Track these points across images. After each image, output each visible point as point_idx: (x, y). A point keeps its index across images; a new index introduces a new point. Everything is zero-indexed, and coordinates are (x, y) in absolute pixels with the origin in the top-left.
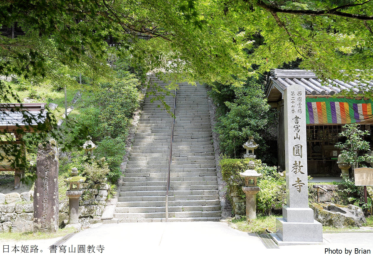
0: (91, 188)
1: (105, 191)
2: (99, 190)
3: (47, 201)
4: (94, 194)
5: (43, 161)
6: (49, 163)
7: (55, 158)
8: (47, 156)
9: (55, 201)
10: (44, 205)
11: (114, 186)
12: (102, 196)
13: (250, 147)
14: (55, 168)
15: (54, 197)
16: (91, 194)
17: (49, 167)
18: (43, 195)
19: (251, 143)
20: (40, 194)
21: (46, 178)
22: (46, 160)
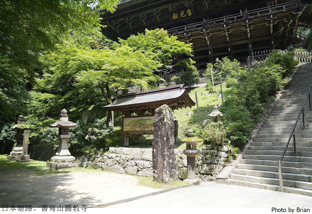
0: (212, 149)
1: (223, 152)
2: (218, 151)
3: (160, 156)
4: (214, 154)
5: (157, 122)
6: (161, 124)
7: (165, 120)
8: (159, 118)
9: (165, 157)
10: (159, 160)
11: (236, 149)
12: (220, 157)
14: (164, 128)
15: (165, 154)
16: (212, 154)
17: (160, 127)
18: (158, 151)
20: (156, 150)
21: (159, 136)
22: (158, 121)
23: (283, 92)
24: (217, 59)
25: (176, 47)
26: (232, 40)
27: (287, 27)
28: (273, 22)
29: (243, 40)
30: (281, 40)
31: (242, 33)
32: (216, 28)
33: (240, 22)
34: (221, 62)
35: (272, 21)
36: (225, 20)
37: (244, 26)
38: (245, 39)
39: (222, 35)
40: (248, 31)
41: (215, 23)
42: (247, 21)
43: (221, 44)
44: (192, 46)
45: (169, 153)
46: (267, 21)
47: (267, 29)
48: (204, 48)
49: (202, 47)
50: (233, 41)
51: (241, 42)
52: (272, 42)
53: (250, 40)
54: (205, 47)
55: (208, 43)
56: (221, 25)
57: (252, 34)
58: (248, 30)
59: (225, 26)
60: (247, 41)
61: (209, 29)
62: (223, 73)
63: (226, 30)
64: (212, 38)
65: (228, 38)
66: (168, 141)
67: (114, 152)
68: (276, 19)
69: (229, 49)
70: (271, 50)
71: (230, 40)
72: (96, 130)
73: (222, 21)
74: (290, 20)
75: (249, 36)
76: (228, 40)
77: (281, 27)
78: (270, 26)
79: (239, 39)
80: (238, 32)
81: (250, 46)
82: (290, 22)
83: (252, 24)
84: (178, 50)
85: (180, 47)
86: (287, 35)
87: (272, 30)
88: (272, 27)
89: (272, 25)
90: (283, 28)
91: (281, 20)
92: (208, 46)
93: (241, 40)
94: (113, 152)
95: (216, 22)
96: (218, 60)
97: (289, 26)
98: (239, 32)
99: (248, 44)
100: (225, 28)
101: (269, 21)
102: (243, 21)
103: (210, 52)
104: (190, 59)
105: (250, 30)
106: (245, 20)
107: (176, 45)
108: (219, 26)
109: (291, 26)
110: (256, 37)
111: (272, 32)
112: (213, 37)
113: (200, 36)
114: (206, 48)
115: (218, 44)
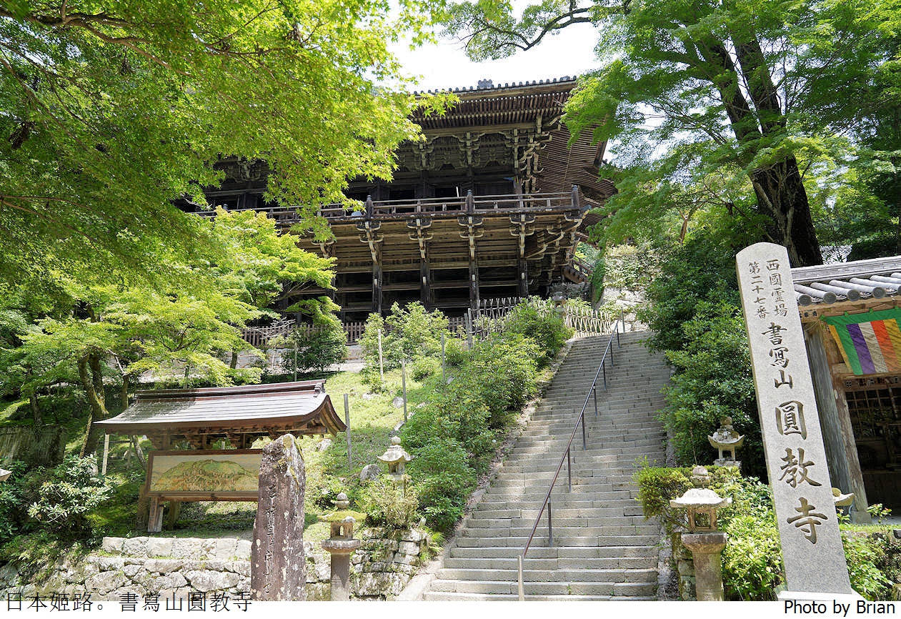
0: (386, 536)
1: (410, 543)
2: (399, 541)
3: (272, 557)
4: (390, 549)
5: (269, 476)
6: (277, 481)
7: (288, 471)
8: (275, 466)
9: (285, 557)
10: (267, 564)
11: (438, 535)
12: (404, 555)
13: (725, 442)
14: (286, 489)
15: (284, 550)
16: (385, 550)
17: (276, 488)
18: (266, 542)
19: (725, 434)
20: (262, 541)
21: (272, 509)
22: (272, 474)
23: (537, 403)
24: (395, 307)
25: (297, 265)
26: (433, 256)
27: (554, 244)
28: (527, 231)
29: (458, 260)
30: (541, 271)
31: (457, 242)
32: (396, 223)
33: (456, 218)
34: (404, 314)
35: (523, 229)
36: (419, 209)
37: (462, 229)
38: (464, 260)
39: (410, 242)
40: (472, 242)
41: (394, 211)
42: (470, 219)
43: (405, 262)
44: (333, 265)
45: (292, 548)
46: (513, 226)
47: (513, 242)
48: (363, 268)
49: (357, 265)
50: (435, 261)
51: (452, 265)
52: (523, 274)
53: (473, 263)
54: (364, 264)
55: (374, 258)
56: (409, 219)
57: (480, 249)
58: (471, 239)
59: (418, 221)
60: (467, 264)
61: (380, 224)
62: (406, 343)
63: (419, 233)
64: (384, 245)
65: (423, 252)
66: (292, 519)
67: (117, 553)
68: (531, 225)
69: (424, 278)
70: (518, 299)
71: (428, 255)
72: (69, 489)
73: (412, 210)
74: (559, 231)
75: (473, 254)
76: (423, 256)
77: (541, 243)
78: (519, 238)
79: (449, 256)
80: (447, 240)
81: (474, 276)
82: (559, 235)
83: (479, 227)
84: (299, 273)
85: (304, 265)
86: (553, 262)
87: (522, 247)
88: (523, 240)
89: (523, 236)
90: (545, 246)
91: (542, 229)
92: (371, 263)
93: (453, 260)
94: (114, 552)
95: (399, 210)
96: (397, 309)
97: (557, 244)
98: (450, 240)
99: (470, 272)
100: (419, 227)
101: (518, 226)
102: (461, 216)
103: (376, 280)
104: (328, 299)
105: (476, 241)
106: (467, 216)
107: (295, 260)
108: (405, 220)
109: (562, 243)
110: (489, 258)
111: (522, 252)
112: (386, 243)
113: (354, 237)
114: (366, 269)
115: (398, 263)
